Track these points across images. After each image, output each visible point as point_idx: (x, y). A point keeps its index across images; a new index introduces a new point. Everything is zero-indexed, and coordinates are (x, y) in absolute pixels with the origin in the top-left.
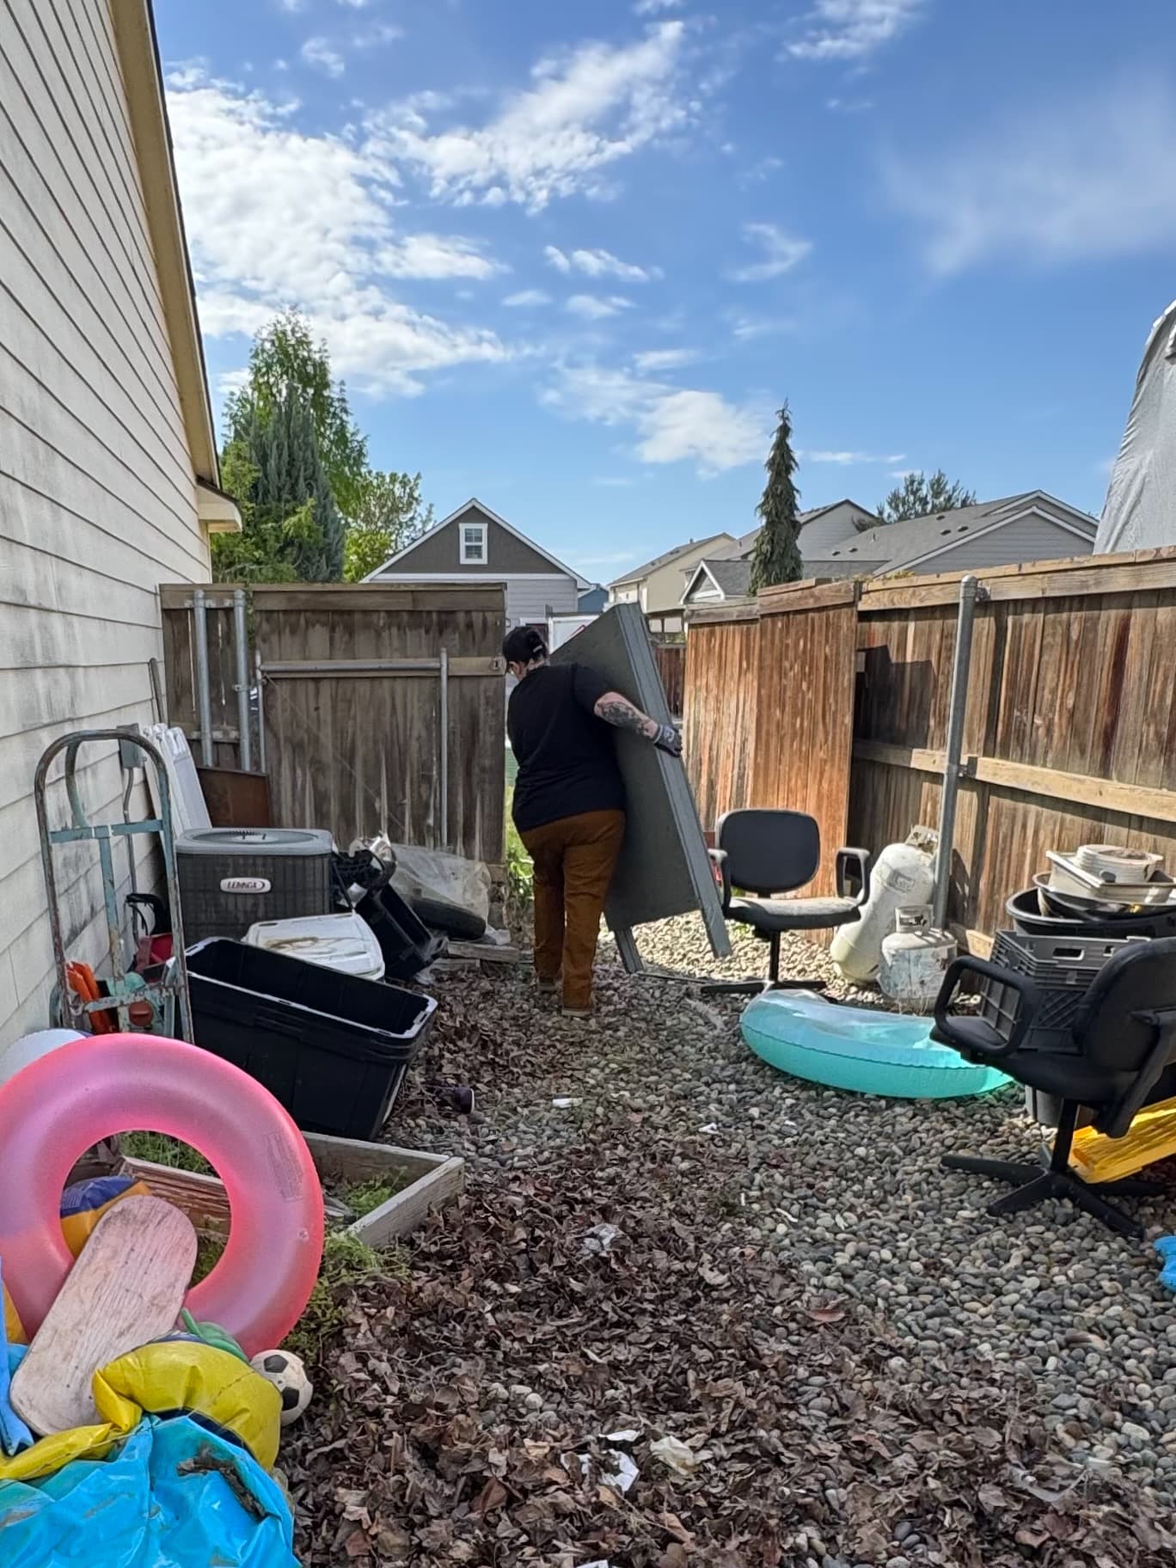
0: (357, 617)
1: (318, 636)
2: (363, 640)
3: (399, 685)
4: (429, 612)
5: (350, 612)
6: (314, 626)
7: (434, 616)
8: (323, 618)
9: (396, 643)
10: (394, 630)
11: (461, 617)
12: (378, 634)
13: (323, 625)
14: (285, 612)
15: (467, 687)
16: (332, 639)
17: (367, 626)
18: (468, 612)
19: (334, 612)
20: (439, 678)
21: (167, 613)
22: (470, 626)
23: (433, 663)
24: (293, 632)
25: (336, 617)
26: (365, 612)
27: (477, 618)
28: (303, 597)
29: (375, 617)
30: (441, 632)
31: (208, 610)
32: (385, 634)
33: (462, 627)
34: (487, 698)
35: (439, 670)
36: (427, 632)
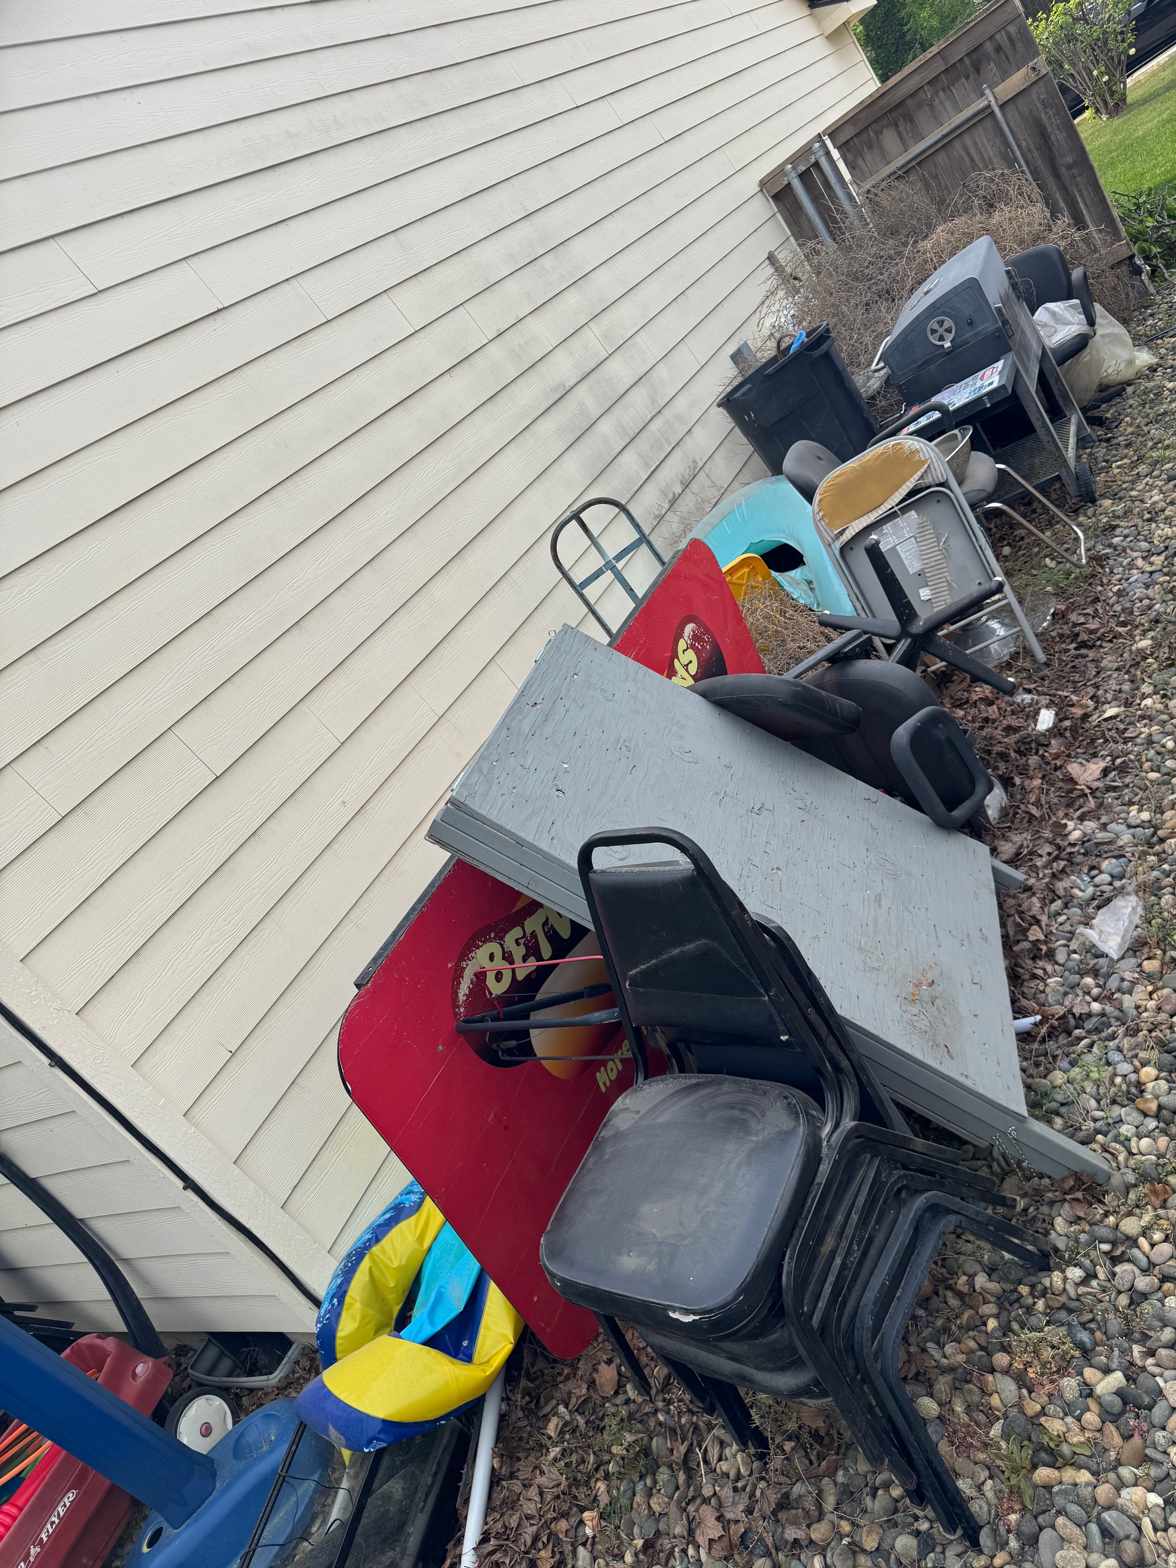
0: (909, 103)
1: (889, 138)
2: (922, 118)
3: (967, 139)
4: (961, 60)
5: (902, 103)
6: (881, 133)
7: (967, 61)
8: (885, 122)
9: (948, 105)
10: (941, 94)
11: (989, 47)
12: (931, 106)
13: (887, 127)
14: (856, 135)
15: (1022, 104)
16: (899, 133)
17: (919, 106)
18: (991, 38)
19: (890, 111)
20: (993, 113)
21: (776, 197)
22: (998, 49)
23: (981, 104)
24: (870, 148)
25: (894, 114)
26: (913, 95)
27: (1001, 38)
28: (863, 115)
29: (922, 95)
30: (978, 71)
31: (801, 176)
32: (936, 102)
33: (993, 55)
34: (1043, 102)
35: (989, 106)
36: (967, 78)
